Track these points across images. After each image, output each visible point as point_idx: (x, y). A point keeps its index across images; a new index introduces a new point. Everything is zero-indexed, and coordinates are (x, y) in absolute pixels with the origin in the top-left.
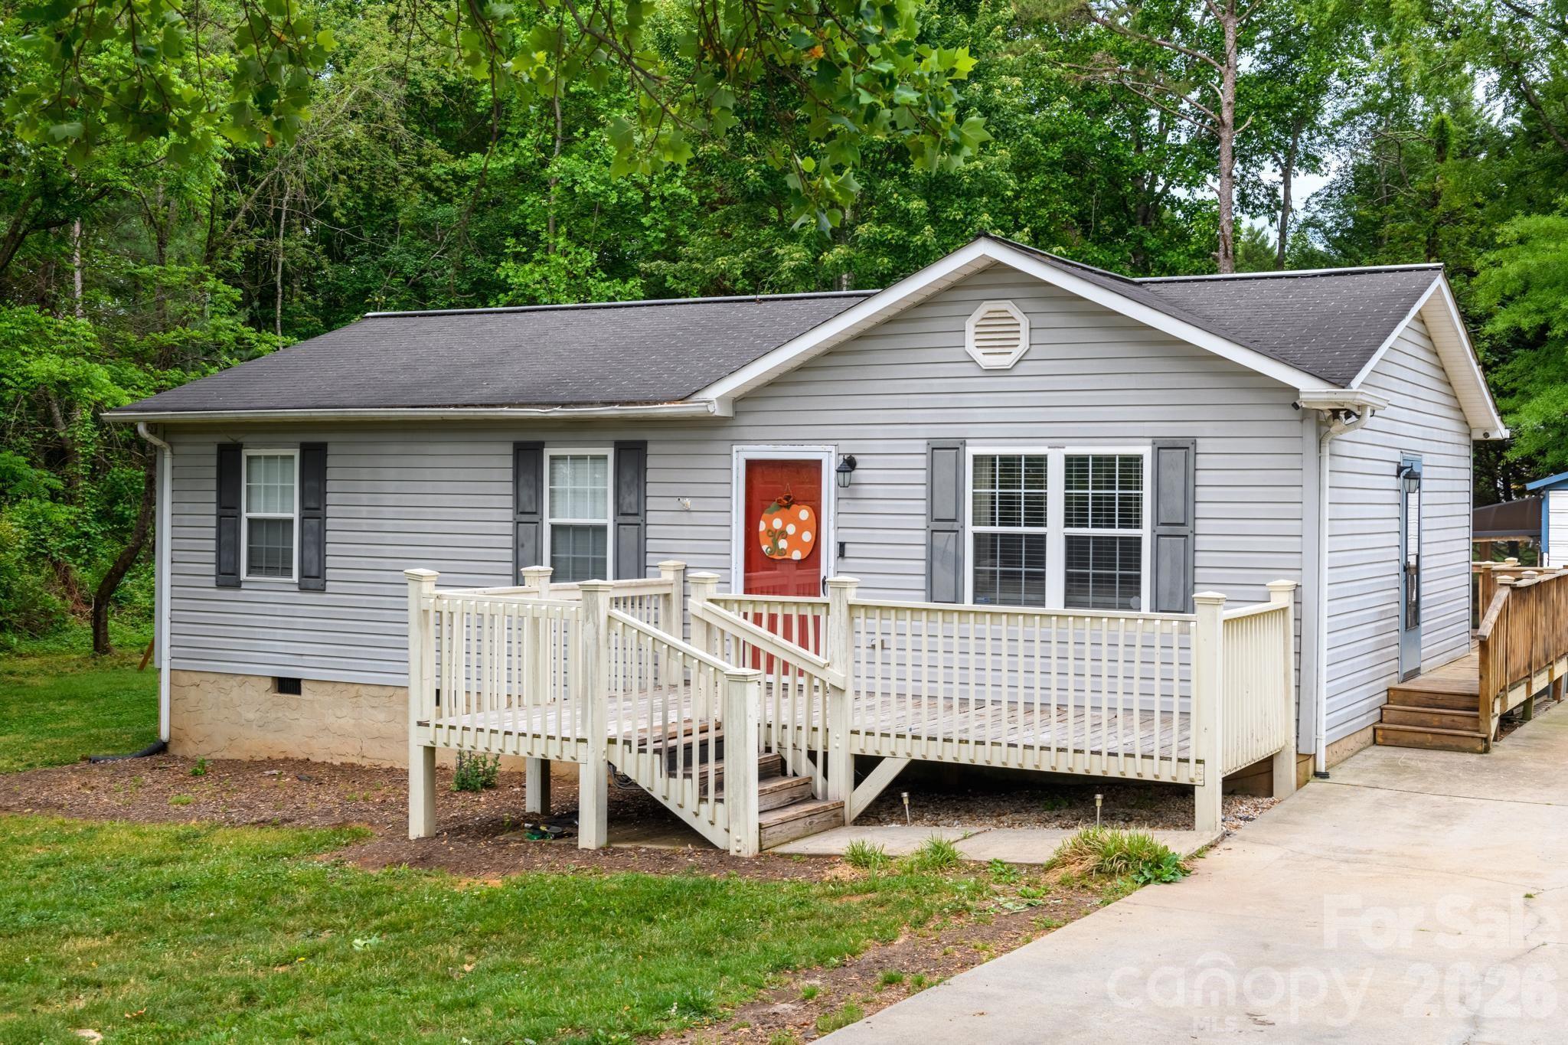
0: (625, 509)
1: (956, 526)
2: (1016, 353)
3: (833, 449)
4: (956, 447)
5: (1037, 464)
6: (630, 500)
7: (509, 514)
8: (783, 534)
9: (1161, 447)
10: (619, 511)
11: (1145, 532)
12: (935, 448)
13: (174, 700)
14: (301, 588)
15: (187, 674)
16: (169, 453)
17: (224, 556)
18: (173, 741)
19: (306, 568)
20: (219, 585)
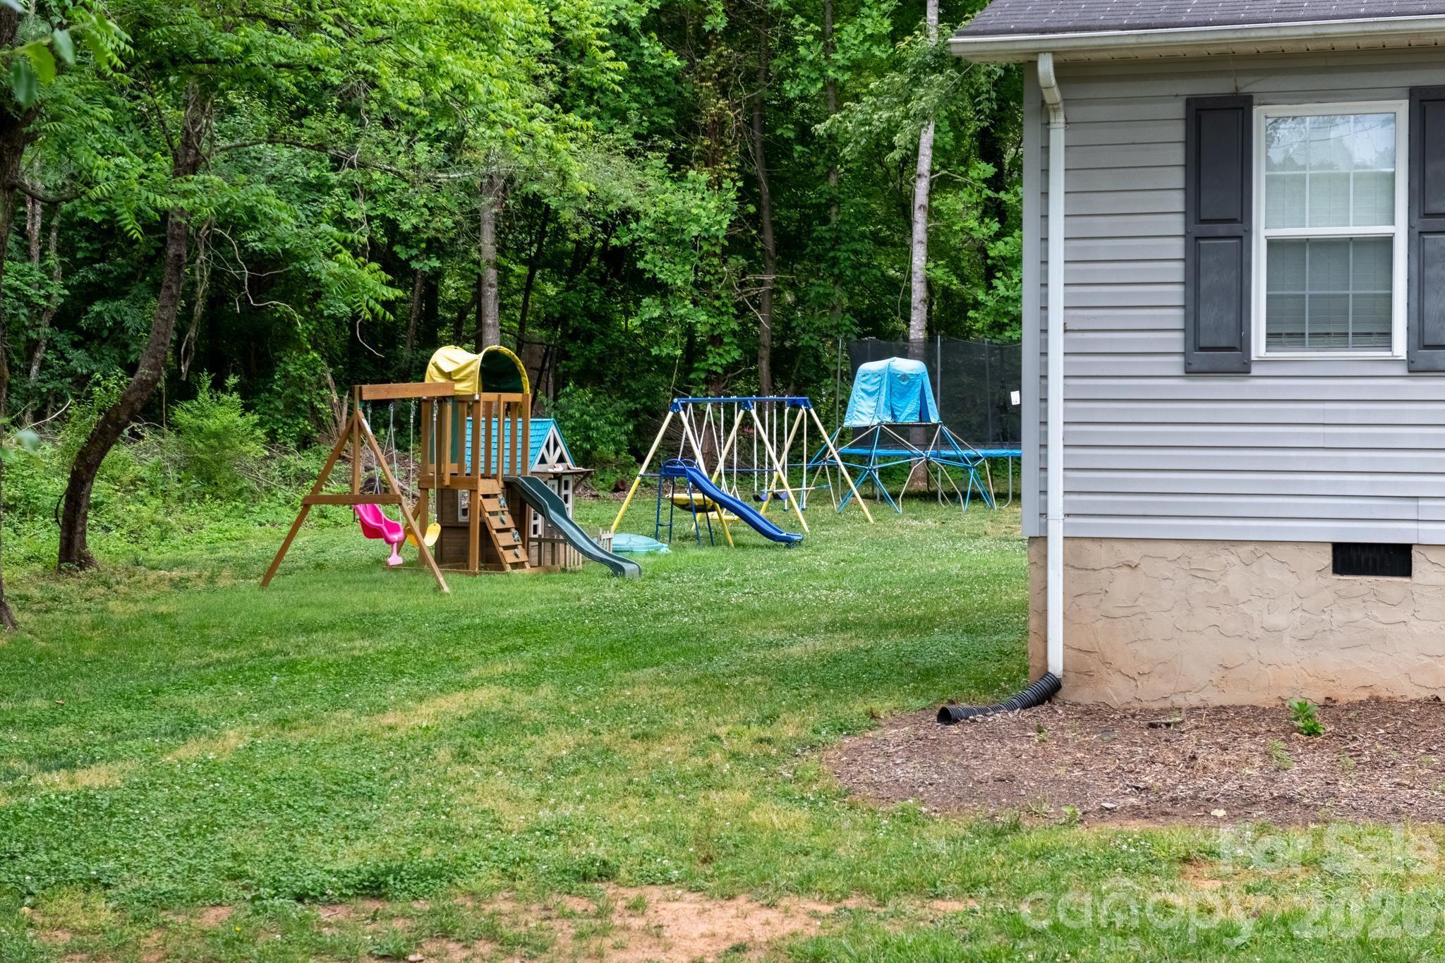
13: (1071, 597)
14: (1415, 369)
15: (1105, 545)
16: (1062, 120)
17: (1209, 316)
18: (1071, 675)
19: (1430, 325)
20: (1191, 372)
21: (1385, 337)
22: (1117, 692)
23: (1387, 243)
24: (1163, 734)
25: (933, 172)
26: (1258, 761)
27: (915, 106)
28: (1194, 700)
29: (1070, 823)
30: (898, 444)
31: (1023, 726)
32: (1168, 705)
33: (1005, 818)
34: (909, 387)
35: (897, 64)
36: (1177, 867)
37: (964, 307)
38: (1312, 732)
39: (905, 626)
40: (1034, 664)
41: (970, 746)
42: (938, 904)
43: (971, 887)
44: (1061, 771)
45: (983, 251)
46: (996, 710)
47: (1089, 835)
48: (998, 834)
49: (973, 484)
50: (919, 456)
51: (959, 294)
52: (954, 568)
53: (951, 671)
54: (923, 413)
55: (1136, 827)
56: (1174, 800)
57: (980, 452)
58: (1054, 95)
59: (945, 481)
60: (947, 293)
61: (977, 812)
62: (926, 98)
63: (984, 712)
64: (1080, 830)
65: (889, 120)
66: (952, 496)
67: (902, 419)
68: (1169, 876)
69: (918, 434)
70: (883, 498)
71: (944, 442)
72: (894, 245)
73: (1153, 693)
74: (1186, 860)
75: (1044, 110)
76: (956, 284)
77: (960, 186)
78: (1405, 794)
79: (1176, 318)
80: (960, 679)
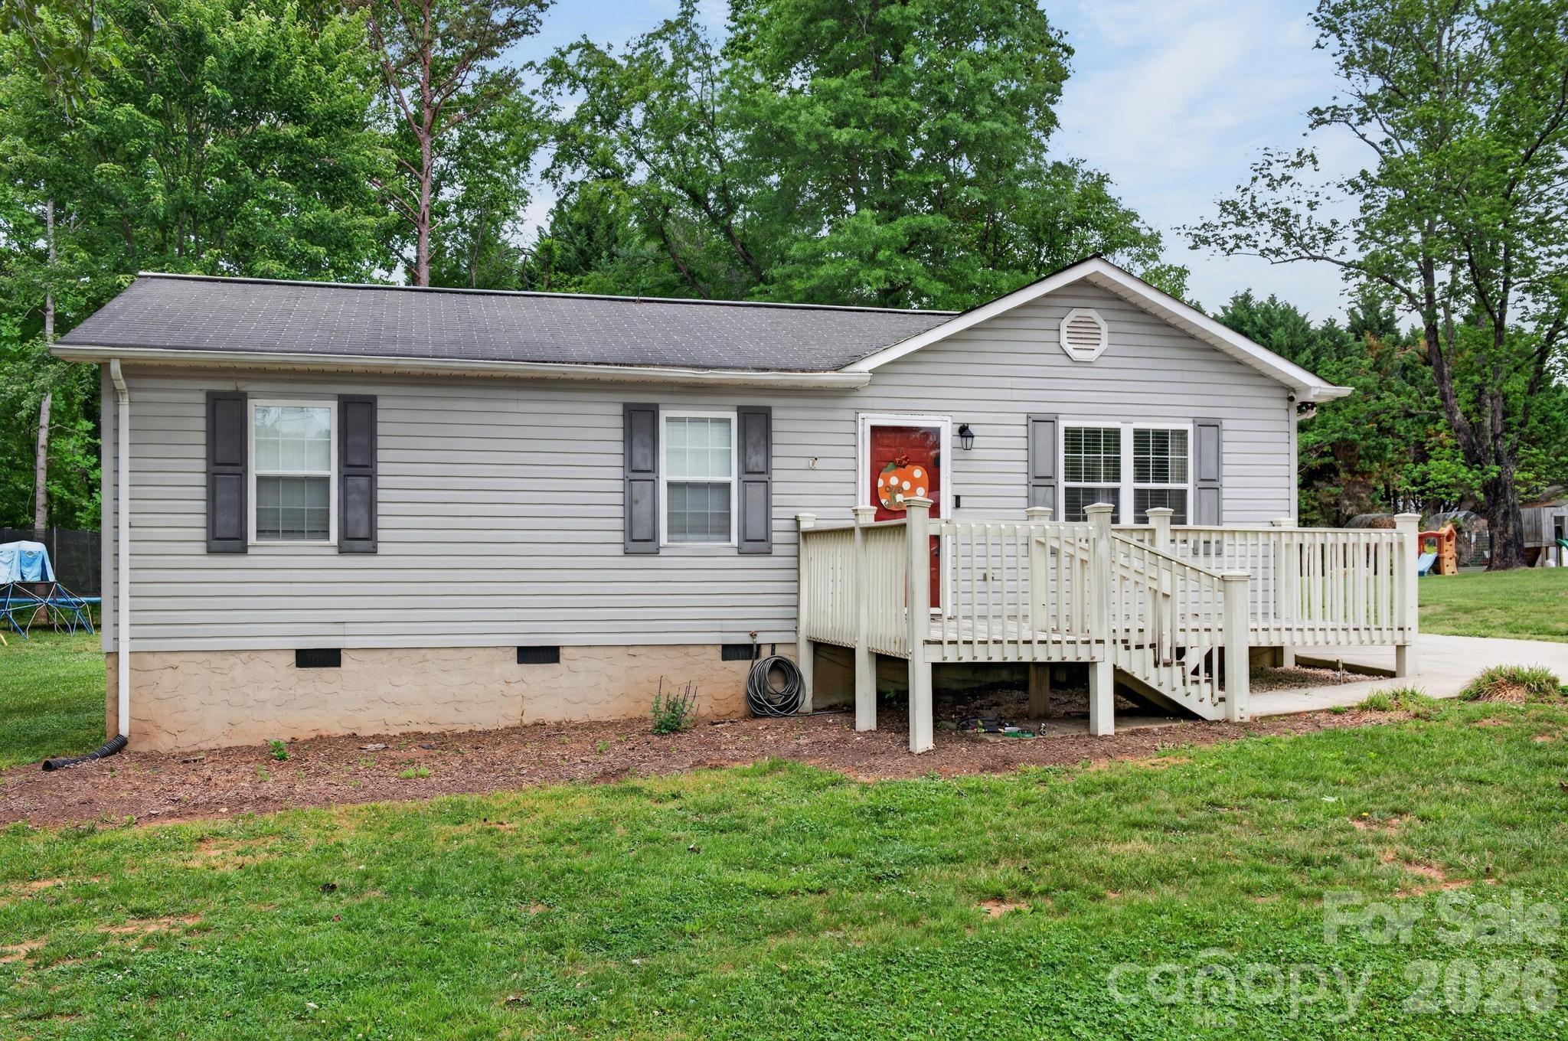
0: (751, 468)
1: (1052, 482)
2: (1098, 350)
3: (949, 419)
4: (1053, 421)
5: (1113, 436)
6: (756, 460)
7: (619, 473)
8: (899, 489)
9: (1202, 424)
10: (745, 469)
11: (1189, 487)
12: (1035, 421)
13: (134, 688)
14: (342, 551)
15: (157, 656)
16: (127, 400)
17: (221, 519)
18: (134, 736)
19: (350, 529)
20: (210, 552)
21: (325, 533)
22: (164, 744)
23: (326, 480)
24: (192, 766)
25: (50, 425)
26: (248, 779)
27: (37, 384)
28: (213, 745)
29: (129, 825)
30: (25, 595)
31: (101, 769)
32: (196, 748)
33: (86, 826)
34: (34, 559)
35: (25, 356)
36: (196, 845)
37: (73, 510)
38: (283, 758)
39: (24, 710)
40: (110, 731)
41: (64, 784)
42: (35, 884)
43: (59, 872)
44: (125, 794)
45: (85, 474)
46: (83, 760)
47: (141, 831)
48: (80, 836)
49: (78, 618)
50: (42, 602)
51: (70, 501)
52: (62, 673)
53: (54, 737)
54: (44, 574)
55: (170, 824)
56: (196, 806)
57: (83, 599)
58: (121, 384)
59: (59, 617)
60: (61, 502)
61: (65, 825)
62: (44, 379)
63: (75, 762)
64: (135, 829)
65: (18, 391)
66: (64, 627)
67: (29, 579)
68: (190, 851)
69: (41, 589)
70: (15, 629)
71: (59, 593)
72: (24, 470)
73: (187, 742)
74: (201, 840)
75: (116, 393)
76: (67, 496)
77: (70, 435)
78: (333, 789)
79: (201, 520)
80: (61, 742)
